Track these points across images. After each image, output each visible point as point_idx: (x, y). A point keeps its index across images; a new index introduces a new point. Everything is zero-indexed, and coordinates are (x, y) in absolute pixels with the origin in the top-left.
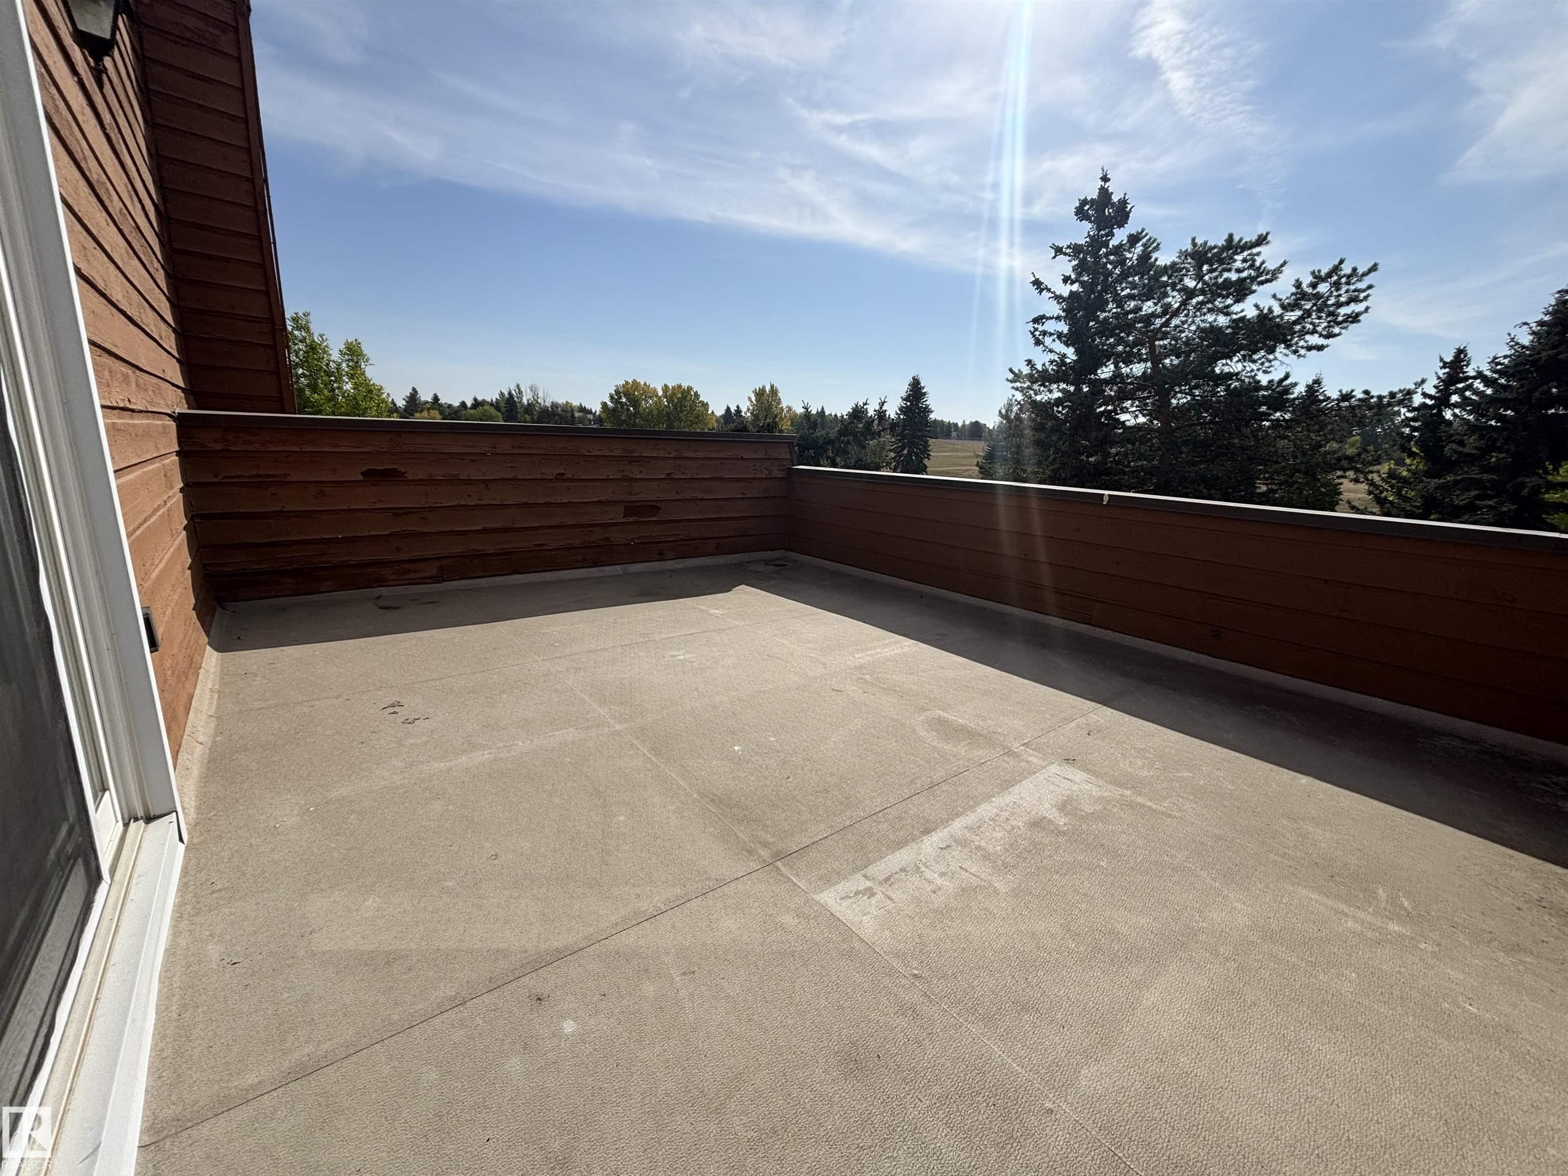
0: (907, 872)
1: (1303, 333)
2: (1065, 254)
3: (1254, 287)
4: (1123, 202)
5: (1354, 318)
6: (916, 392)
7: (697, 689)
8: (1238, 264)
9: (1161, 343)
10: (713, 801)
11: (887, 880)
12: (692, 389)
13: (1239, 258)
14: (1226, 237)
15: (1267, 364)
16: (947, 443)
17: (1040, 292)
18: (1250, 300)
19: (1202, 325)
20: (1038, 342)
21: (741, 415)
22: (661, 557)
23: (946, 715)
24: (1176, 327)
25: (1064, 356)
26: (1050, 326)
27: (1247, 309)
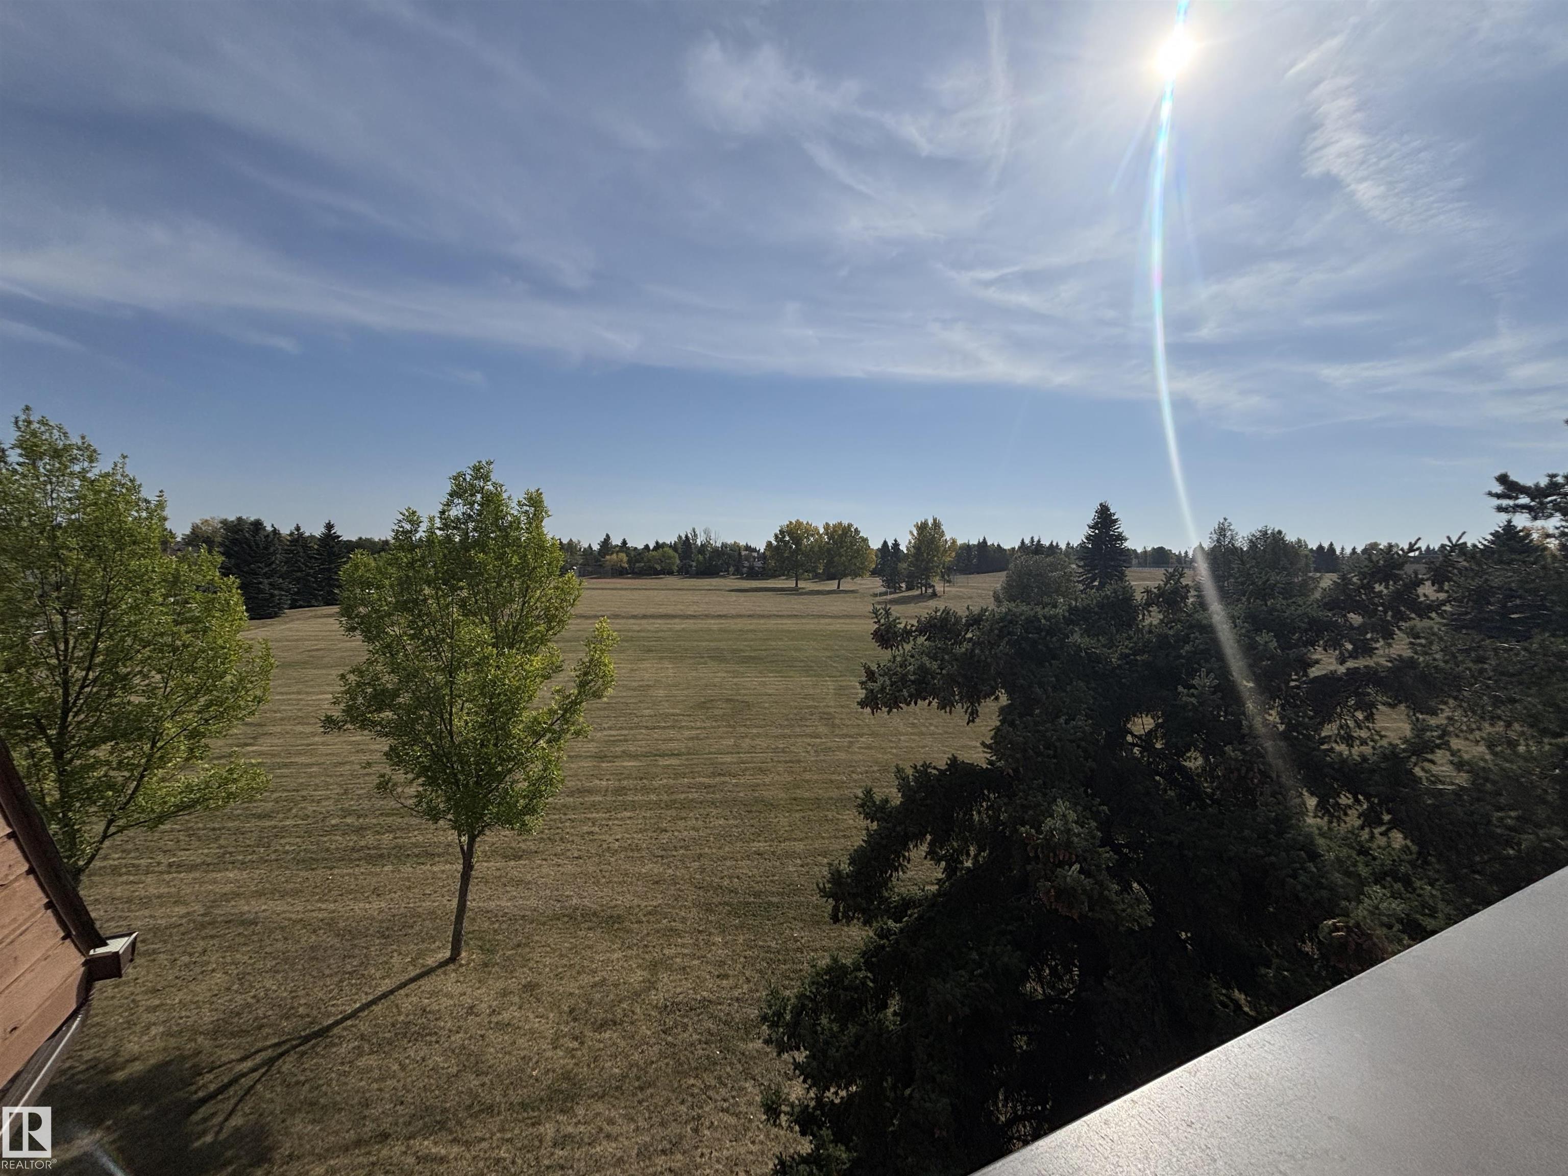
12: (852, 526)
21: (899, 549)
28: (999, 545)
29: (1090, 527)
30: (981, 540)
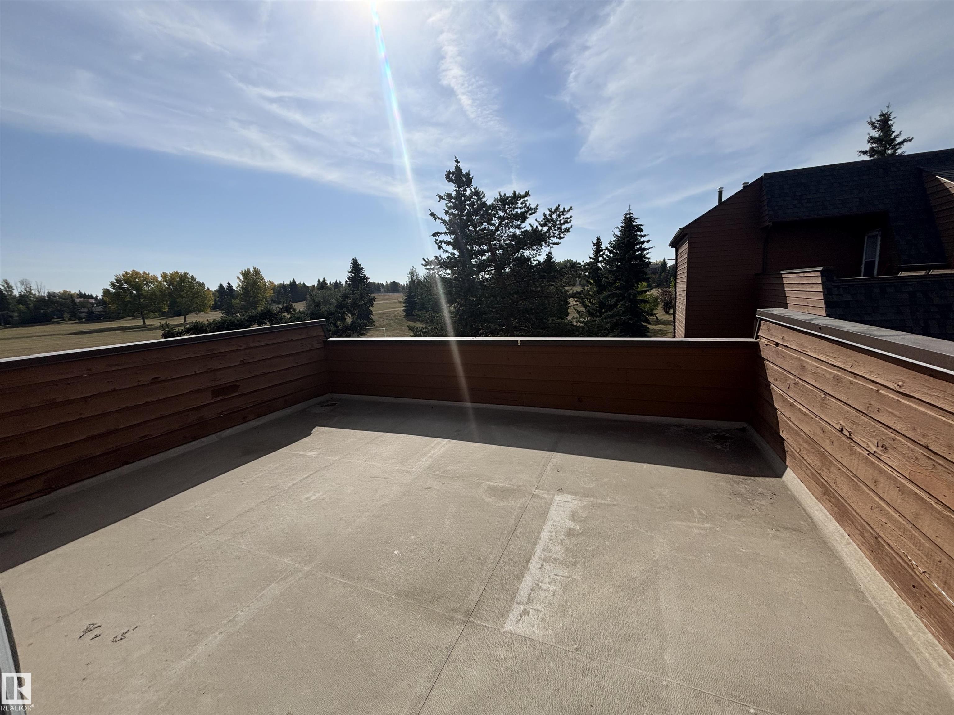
0: (534, 590)
1: (549, 237)
2: (445, 200)
3: (528, 216)
4: (468, 174)
5: (567, 230)
6: (356, 268)
7: (341, 518)
8: (519, 205)
9: (493, 243)
10: (407, 596)
11: (529, 599)
12: (188, 274)
13: (519, 202)
14: (513, 192)
15: (539, 251)
16: (380, 296)
17: (435, 220)
18: (528, 221)
19: (510, 234)
20: (440, 247)
21: (233, 289)
22: (245, 420)
23: (492, 484)
24: (498, 235)
25: (453, 254)
26: (442, 237)
27: (527, 226)
28: (304, 284)
29: (349, 272)
30: (292, 281)
